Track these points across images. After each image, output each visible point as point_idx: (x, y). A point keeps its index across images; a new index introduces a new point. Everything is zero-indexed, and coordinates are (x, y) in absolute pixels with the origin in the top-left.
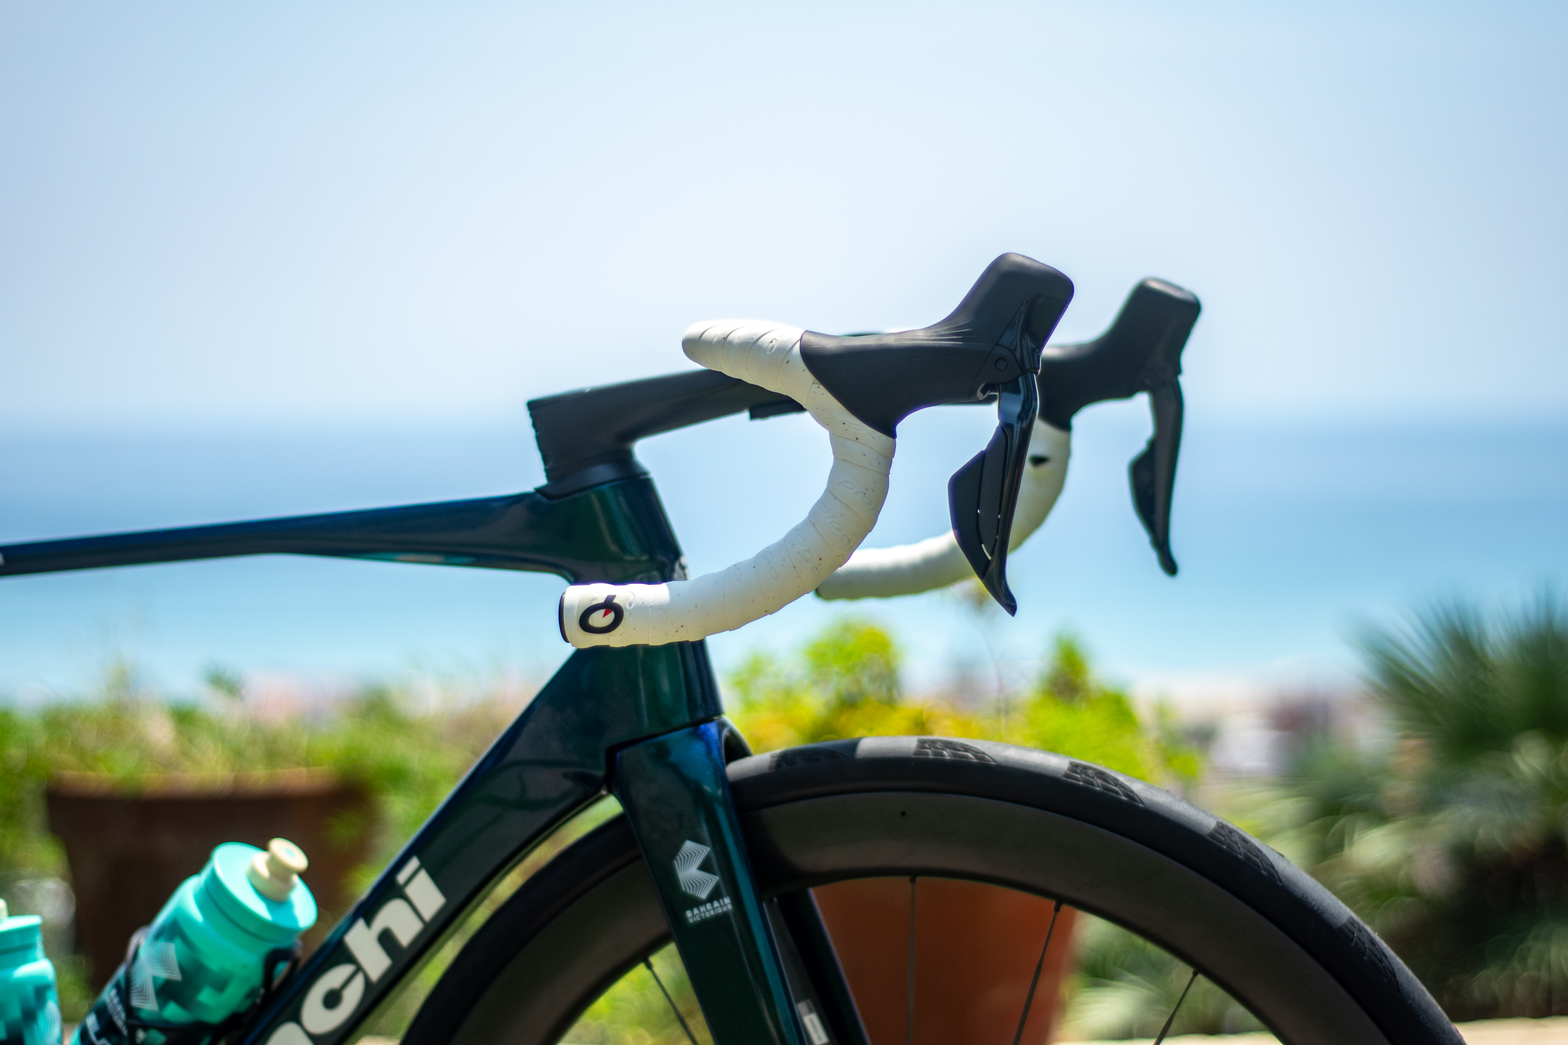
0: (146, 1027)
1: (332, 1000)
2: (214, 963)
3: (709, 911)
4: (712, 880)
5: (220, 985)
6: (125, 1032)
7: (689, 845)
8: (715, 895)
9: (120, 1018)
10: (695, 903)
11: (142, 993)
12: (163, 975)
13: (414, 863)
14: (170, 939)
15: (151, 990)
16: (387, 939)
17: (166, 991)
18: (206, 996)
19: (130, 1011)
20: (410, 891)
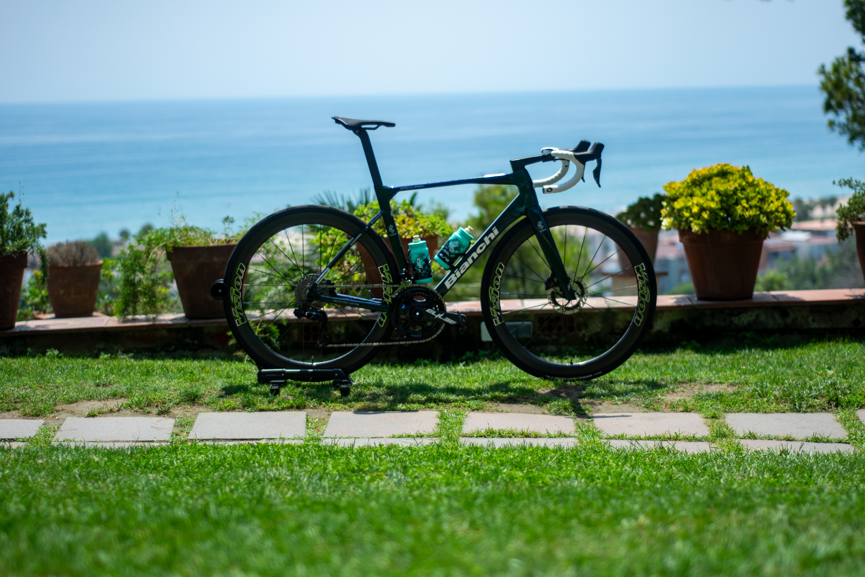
0: (452, 254)
1: (481, 248)
2: (463, 244)
3: (543, 230)
5: (464, 247)
6: (449, 255)
7: (539, 222)
8: (544, 228)
9: (448, 253)
10: (541, 229)
12: (455, 246)
13: (495, 227)
14: (456, 241)
15: (453, 249)
16: (490, 239)
17: (456, 249)
18: (461, 249)
19: (450, 252)
20: (494, 231)
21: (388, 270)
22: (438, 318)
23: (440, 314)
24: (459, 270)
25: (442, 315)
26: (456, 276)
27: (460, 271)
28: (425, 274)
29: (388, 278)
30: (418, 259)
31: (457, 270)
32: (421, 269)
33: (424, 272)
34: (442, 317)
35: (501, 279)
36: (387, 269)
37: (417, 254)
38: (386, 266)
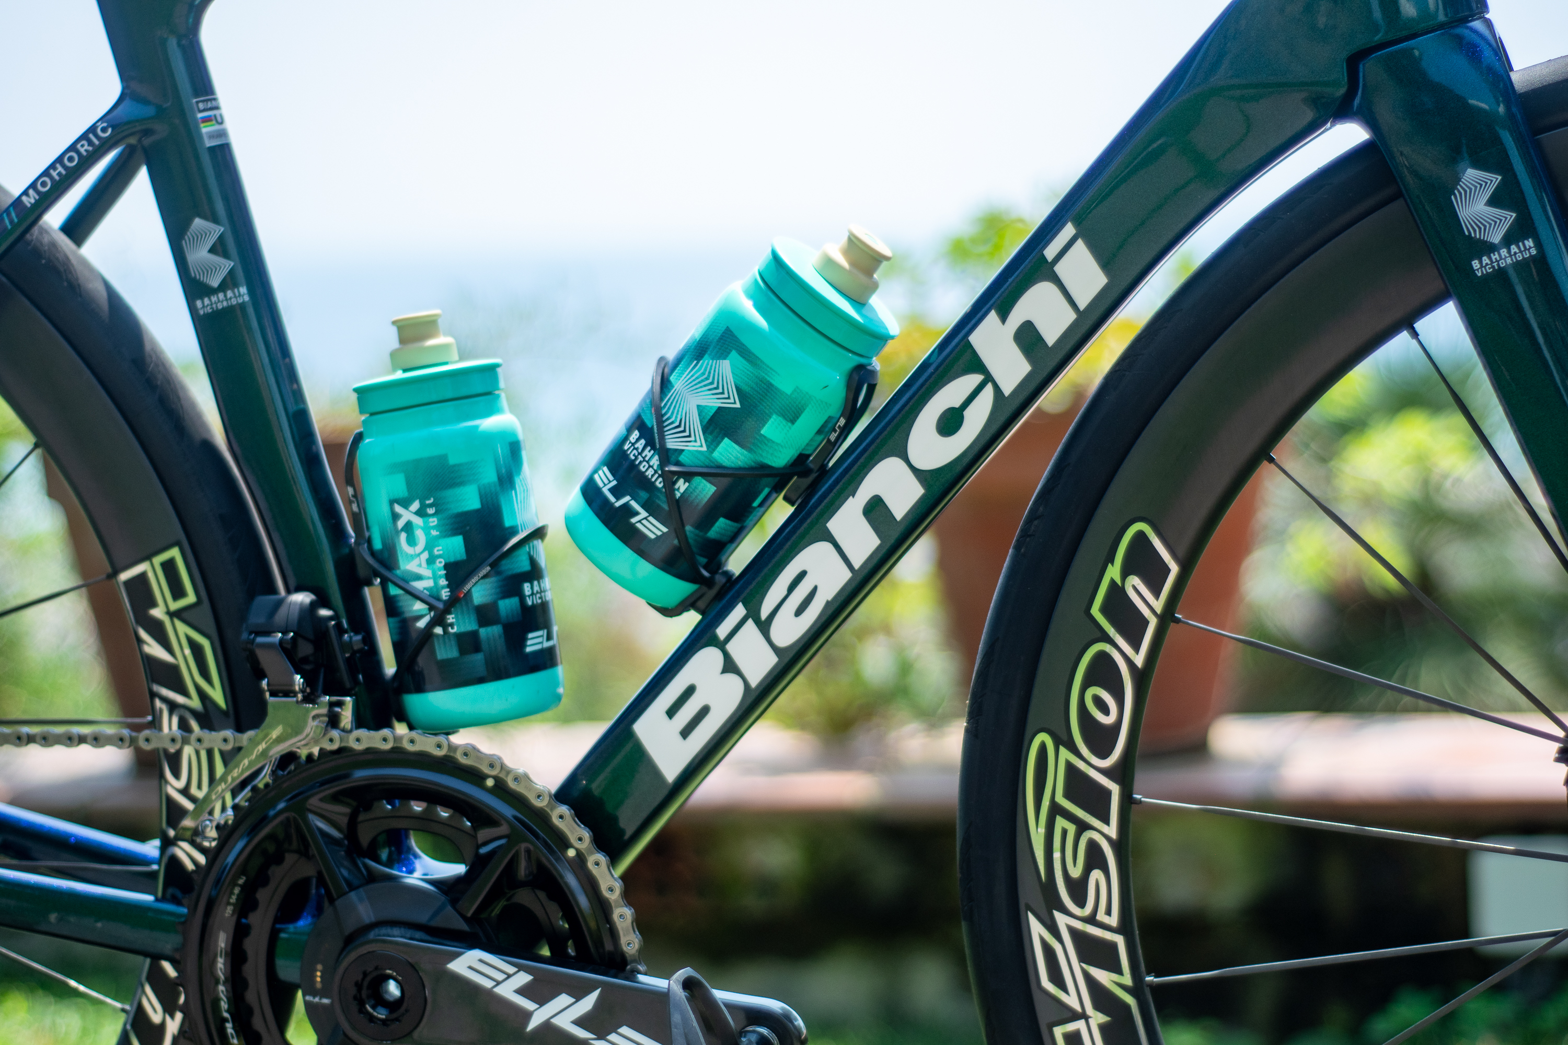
0: (688, 476)
2: (785, 383)
3: (1505, 258)
4: (1506, 218)
5: (792, 415)
6: (659, 484)
7: (1474, 176)
9: (652, 466)
11: (682, 429)
12: (713, 403)
13: (1067, 231)
14: (722, 354)
15: (696, 425)
16: (1027, 336)
18: (773, 429)
19: (666, 456)
20: (1060, 269)
21: (191, 598)
22: (547, 1027)
23: (564, 1000)
24: (753, 613)
25: (588, 1003)
26: (730, 666)
27: (764, 627)
28: (469, 643)
29: (190, 673)
30: (407, 515)
31: (739, 611)
32: (430, 600)
33: (459, 623)
34: (580, 1022)
35: (1141, 677)
36: (178, 592)
37: (395, 468)
38: (169, 567)
